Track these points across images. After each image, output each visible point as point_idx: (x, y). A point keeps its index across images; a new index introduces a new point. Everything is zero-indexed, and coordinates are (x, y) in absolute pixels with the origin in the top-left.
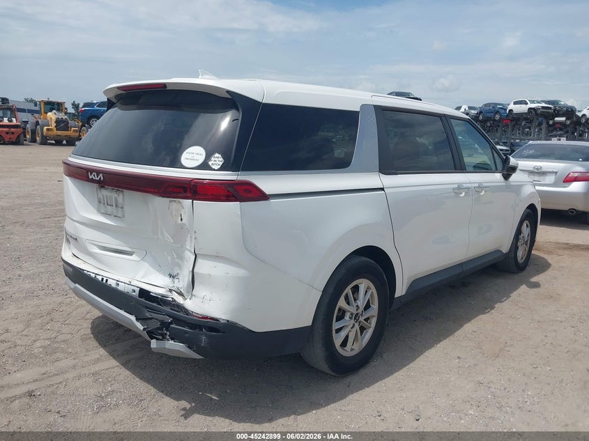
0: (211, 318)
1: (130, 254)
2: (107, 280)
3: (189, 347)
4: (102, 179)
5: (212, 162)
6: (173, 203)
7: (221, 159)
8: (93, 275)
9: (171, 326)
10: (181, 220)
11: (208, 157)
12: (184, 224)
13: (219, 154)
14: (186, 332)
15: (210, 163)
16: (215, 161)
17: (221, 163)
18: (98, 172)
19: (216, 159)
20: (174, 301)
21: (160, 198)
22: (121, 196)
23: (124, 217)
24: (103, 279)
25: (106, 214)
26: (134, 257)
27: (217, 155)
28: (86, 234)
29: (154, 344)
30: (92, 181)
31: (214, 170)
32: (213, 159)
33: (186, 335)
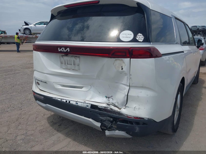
0: (140, 118)
1: (81, 88)
2: (69, 102)
3: (126, 133)
4: (69, 51)
5: (138, 38)
6: (118, 61)
7: (142, 36)
8: (60, 100)
9: (118, 123)
10: (122, 69)
11: (135, 35)
12: (124, 71)
13: (141, 33)
14: (127, 126)
15: (137, 39)
16: (139, 37)
17: (143, 38)
18: (66, 47)
19: (140, 36)
20: (112, 109)
21: (109, 59)
22: (78, 59)
23: (79, 69)
24: (66, 101)
25: (67, 69)
26: (83, 89)
27: (139, 34)
28: (52, 79)
29: (107, 133)
30: (61, 52)
31: (140, 42)
32: (138, 36)
33: (126, 127)
